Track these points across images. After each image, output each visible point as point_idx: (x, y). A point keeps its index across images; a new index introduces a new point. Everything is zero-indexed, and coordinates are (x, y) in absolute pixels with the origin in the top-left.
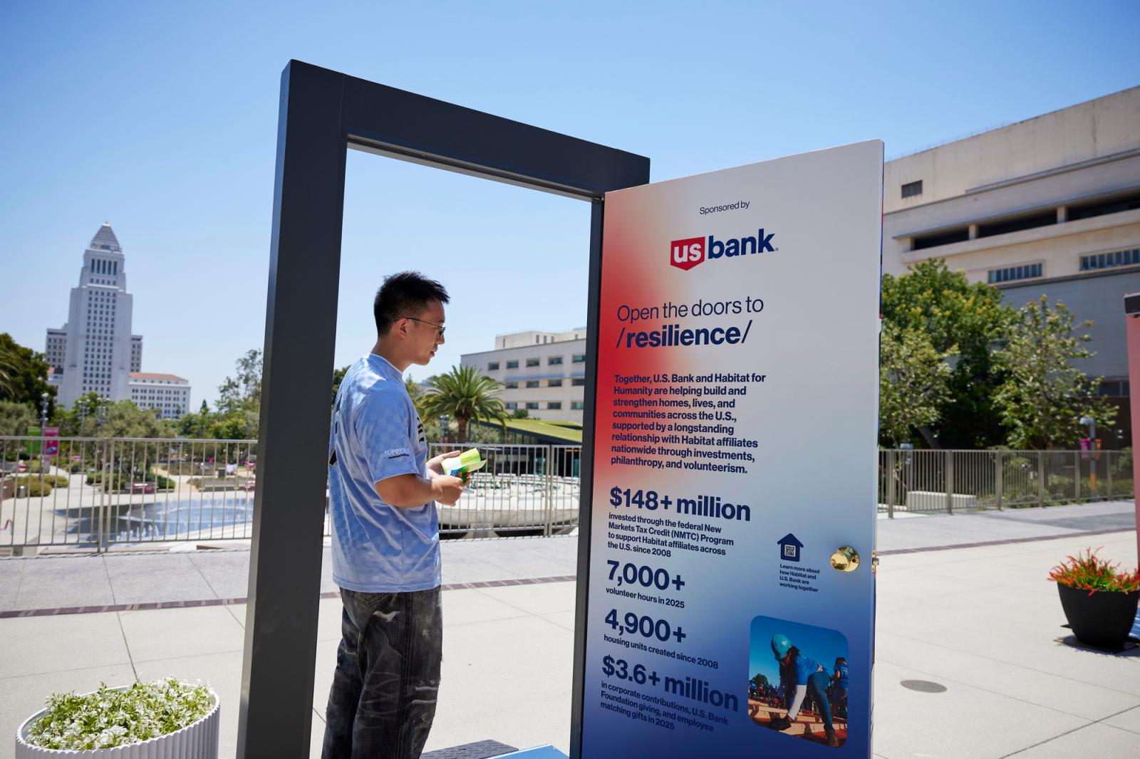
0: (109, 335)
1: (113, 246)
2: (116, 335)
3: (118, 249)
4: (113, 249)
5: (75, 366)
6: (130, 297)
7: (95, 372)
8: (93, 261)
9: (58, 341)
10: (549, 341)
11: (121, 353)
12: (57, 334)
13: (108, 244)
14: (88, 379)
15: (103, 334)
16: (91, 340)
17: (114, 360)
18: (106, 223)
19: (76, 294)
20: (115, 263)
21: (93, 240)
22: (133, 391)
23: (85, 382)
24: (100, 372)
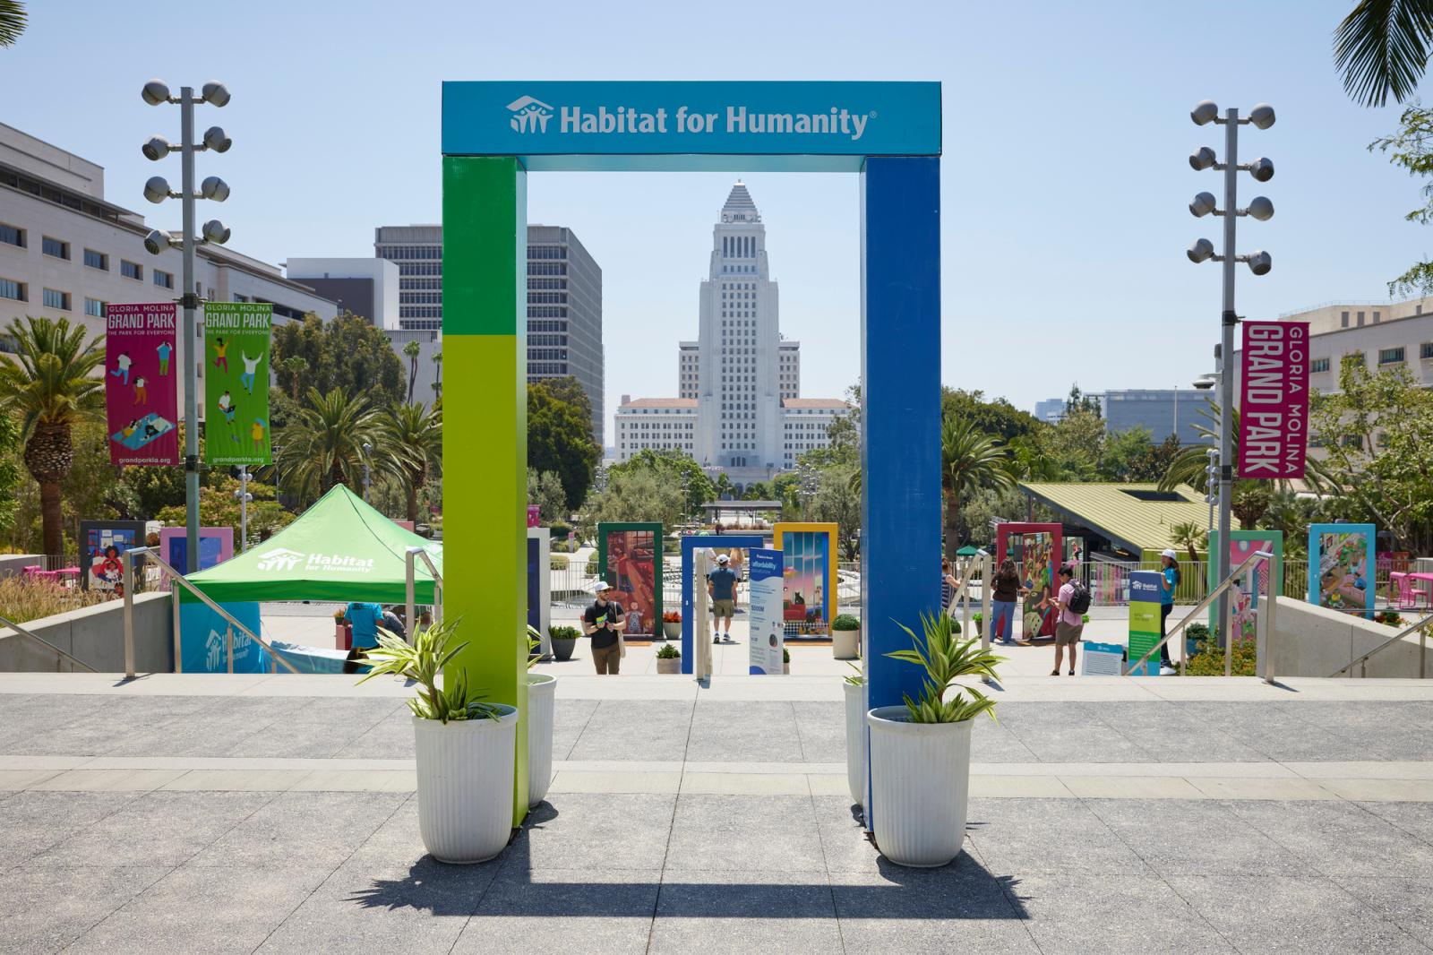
0: (750, 346)
1: (748, 213)
2: (759, 346)
3: (756, 218)
4: (748, 218)
5: (710, 395)
6: (774, 288)
7: (735, 402)
8: (725, 239)
9: (693, 359)
10: (1369, 320)
11: (767, 370)
12: (692, 348)
13: (743, 213)
14: (728, 412)
15: (743, 347)
16: (728, 356)
17: (759, 384)
18: (739, 181)
19: (706, 289)
20: (753, 239)
21: (723, 210)
22: (786, 427)
23: (724, 416)
24: (742, 402)
